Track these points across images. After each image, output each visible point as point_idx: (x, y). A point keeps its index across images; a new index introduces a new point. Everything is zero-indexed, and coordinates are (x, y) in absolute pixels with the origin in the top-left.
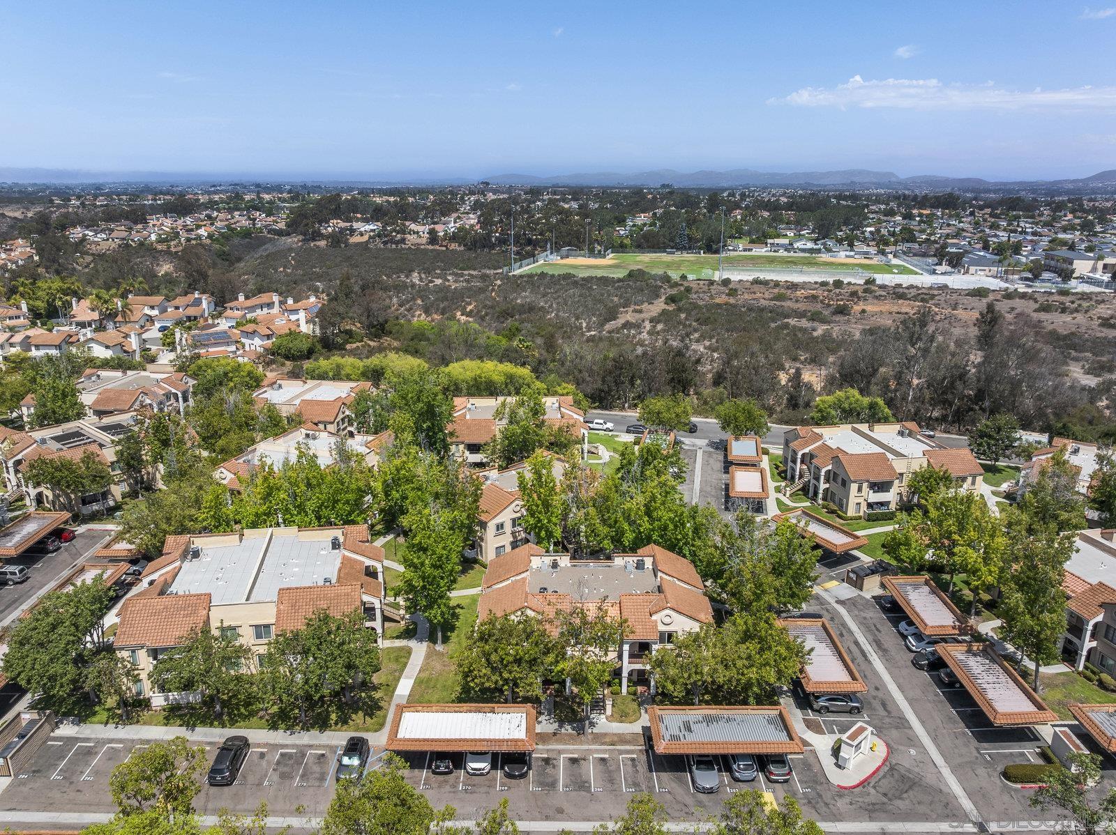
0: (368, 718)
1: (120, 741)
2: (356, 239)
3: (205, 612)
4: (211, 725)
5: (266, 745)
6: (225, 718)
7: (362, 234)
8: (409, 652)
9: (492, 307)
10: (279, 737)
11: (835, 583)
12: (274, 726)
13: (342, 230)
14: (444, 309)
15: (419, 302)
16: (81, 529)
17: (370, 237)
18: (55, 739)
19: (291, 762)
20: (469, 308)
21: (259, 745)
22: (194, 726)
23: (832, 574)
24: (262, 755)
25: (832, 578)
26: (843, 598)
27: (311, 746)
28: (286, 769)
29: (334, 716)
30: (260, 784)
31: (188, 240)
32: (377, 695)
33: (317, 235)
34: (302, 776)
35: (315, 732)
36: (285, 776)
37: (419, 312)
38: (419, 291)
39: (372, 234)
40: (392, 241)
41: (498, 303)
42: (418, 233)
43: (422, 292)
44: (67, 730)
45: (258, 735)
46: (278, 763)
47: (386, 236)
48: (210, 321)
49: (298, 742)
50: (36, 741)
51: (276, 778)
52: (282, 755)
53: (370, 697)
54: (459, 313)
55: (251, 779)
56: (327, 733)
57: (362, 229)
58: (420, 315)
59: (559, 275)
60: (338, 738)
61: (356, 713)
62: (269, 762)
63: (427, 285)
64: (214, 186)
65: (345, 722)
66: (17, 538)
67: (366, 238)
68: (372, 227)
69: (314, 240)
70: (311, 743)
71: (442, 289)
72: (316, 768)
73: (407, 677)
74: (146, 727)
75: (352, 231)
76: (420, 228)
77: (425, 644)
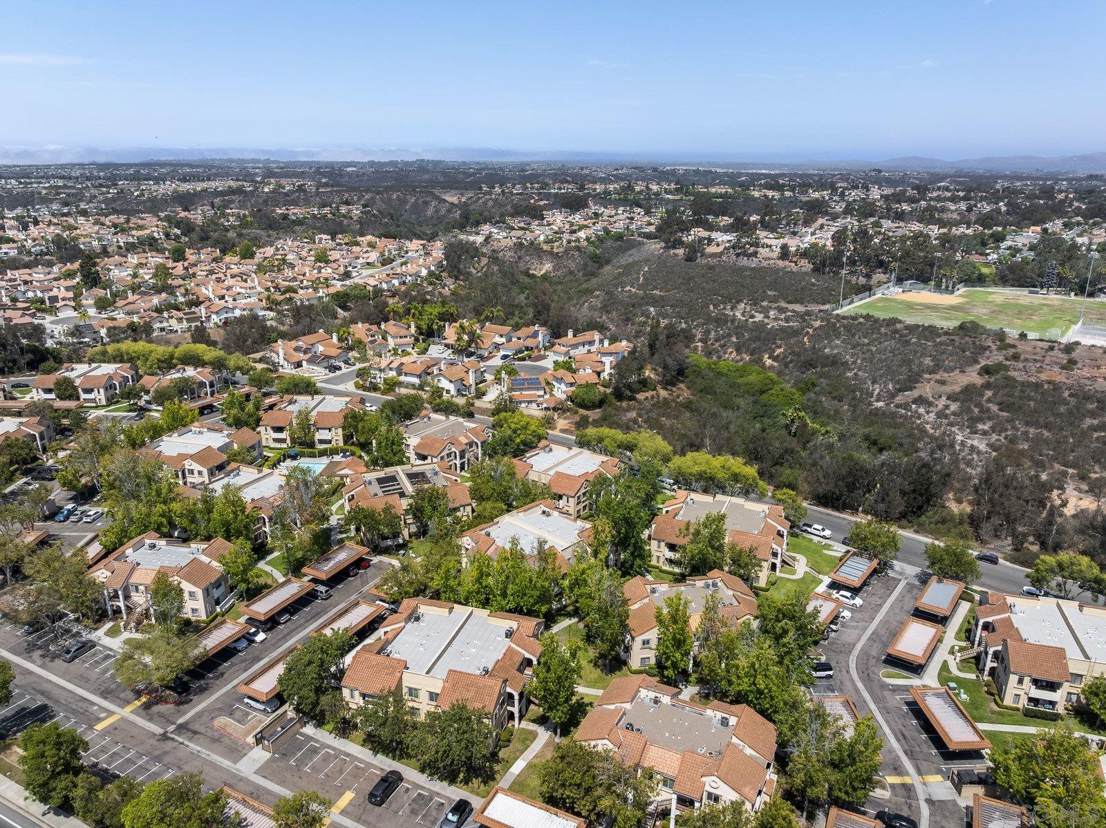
0: (482, 785)
1: (334, 749)
2: (712, 249)
3: (399, 675)
4: (387, 756)
5: (413, 783)
6: (398, 752)
7: (718, 245)
8: (534, 736)
9: (798, 355)
10: (422, 779)
11: (939, 778)
12: (422, 770)
13: (701, 240)
14: (754, 349)
15: (734, 339)
16: (375, 560)
17: (725, 248)
18: (302, 735)
19: (422, 802)
20: (778, 351)
21: (408, 782)
22: (377, 752)
23: (943, 767)
24: (407, 790)
25: (939, 772)
26: (935, 798)
27: (438, 794)
28: (417, 807)
29: (461, 776)
30: (397, 812)
31: (569, 242)
32: (497, 767)
33: (678, 243)
34: (424, 816)
35: (445, 784)
36: (414, 812)
37: (730, 350)
38: (737, 328)
39: (728, 245)
40: (745, 254)
41: (805, 350)
42: (771, 246)
43: (740, 328)
44: (309, 730)
45: (410, 774)
46: (414, 800)
47: (740, 248)
48: (542, 352)
49: (432, 788)
50: (291, 733)
51: (408, 811)
52: (419, 794)
53: (491, 768)
54: (766, 356)
55: (394, 806)
56: (453, 787)
57: (720, 240)
58: (732, 352)
59: (884, 320)
60: (456, 793)
61: (476, 778)
62: (409, 797)
63: (747, 320)
64: (617, 169)
65: (467, 783)
66: (331, 564)
67: (721, 249)
68: (729, 238)
69: (674, 248)
70: (440, 791)
71: (760, 327)
72: (434, 813)
73: (524, 760)
74: (351, 744)
75: (710, 240)
76: (773, 242)
77: (549, 733)
